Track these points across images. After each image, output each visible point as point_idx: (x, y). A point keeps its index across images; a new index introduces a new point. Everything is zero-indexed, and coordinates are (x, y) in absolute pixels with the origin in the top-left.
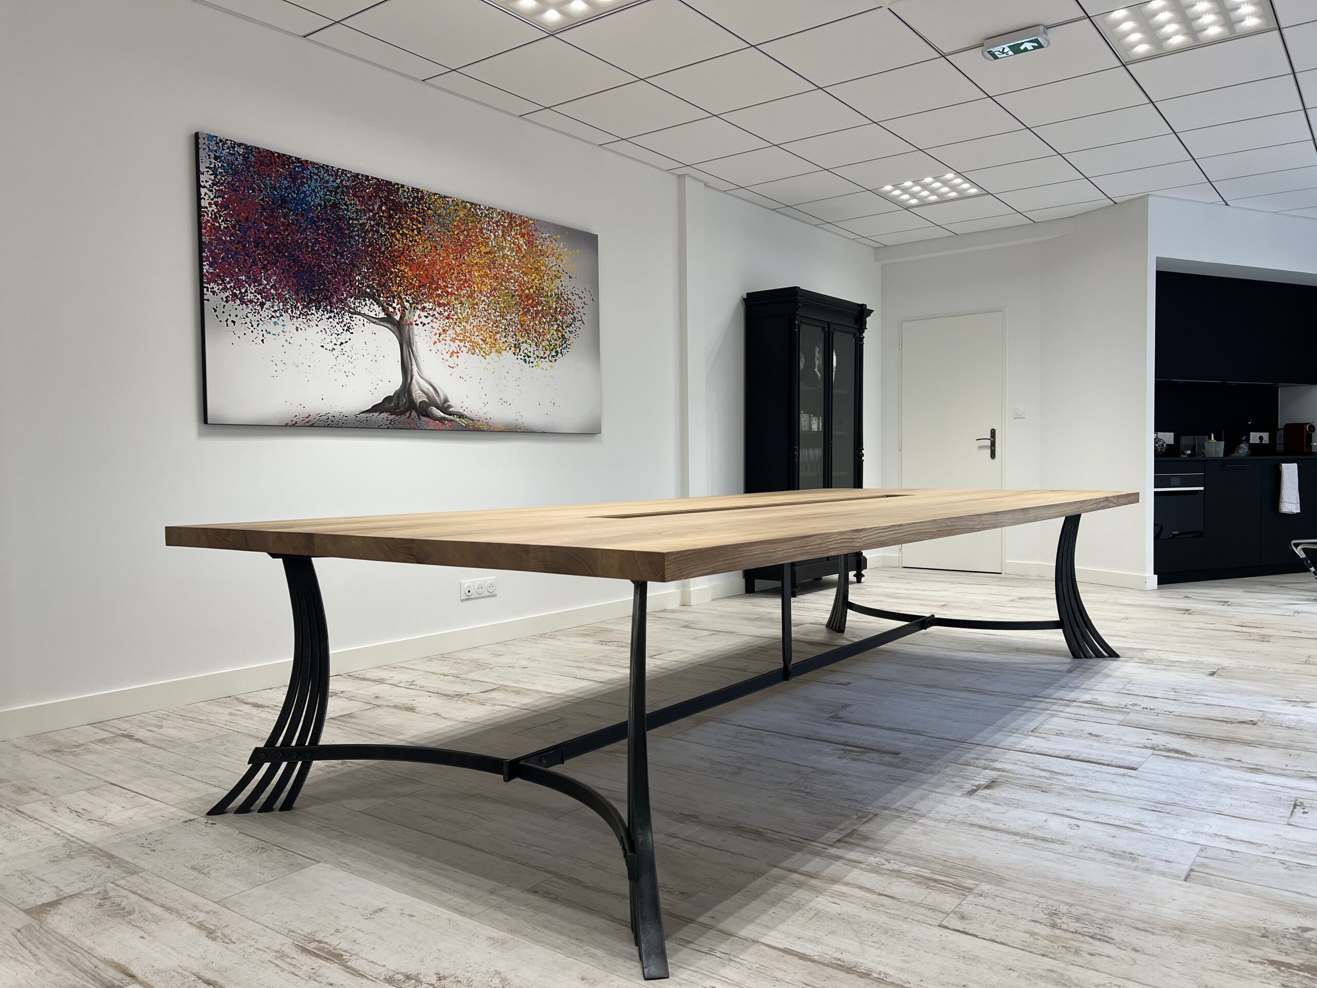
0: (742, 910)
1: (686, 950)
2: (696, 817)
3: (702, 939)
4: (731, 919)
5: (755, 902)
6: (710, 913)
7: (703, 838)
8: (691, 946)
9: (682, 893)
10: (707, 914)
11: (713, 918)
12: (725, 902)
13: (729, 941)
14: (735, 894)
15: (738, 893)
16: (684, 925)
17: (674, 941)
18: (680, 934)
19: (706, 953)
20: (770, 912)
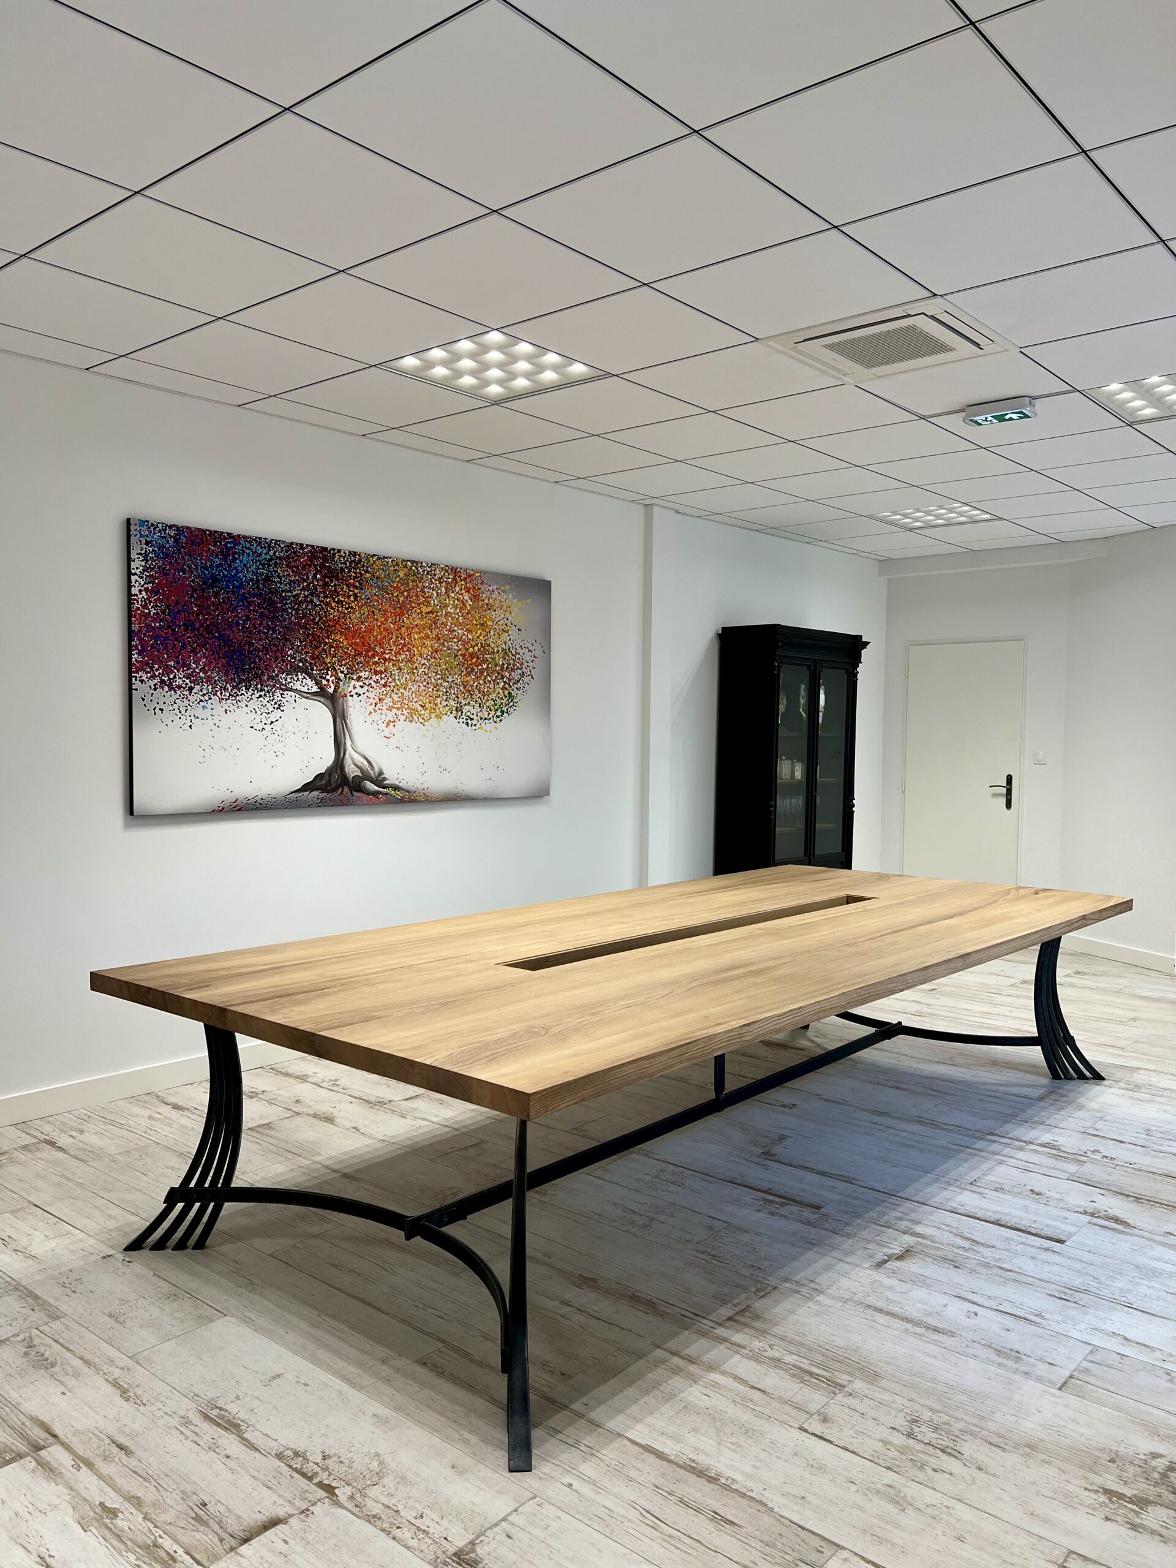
0: (615, 1398)
1: (553, 1440)
2: (594, 1281)
3: (571, 1429)
4: (603, 1408)
5: (630, 1389)
6: (585, 1400)
7: (596, 1308)
8: (560, 1436)
9: (563, 1374)
10: (581, 1401)
11: (586, 1405)
12: (602, 1387)
13: (596, 1433)
14: (613, 1378)
15: (616, 1378)
16: (556, 1412)
17: (545, 1430)
18: (551, 1423)
19: (572, 1446)
20: (642, 1401)
